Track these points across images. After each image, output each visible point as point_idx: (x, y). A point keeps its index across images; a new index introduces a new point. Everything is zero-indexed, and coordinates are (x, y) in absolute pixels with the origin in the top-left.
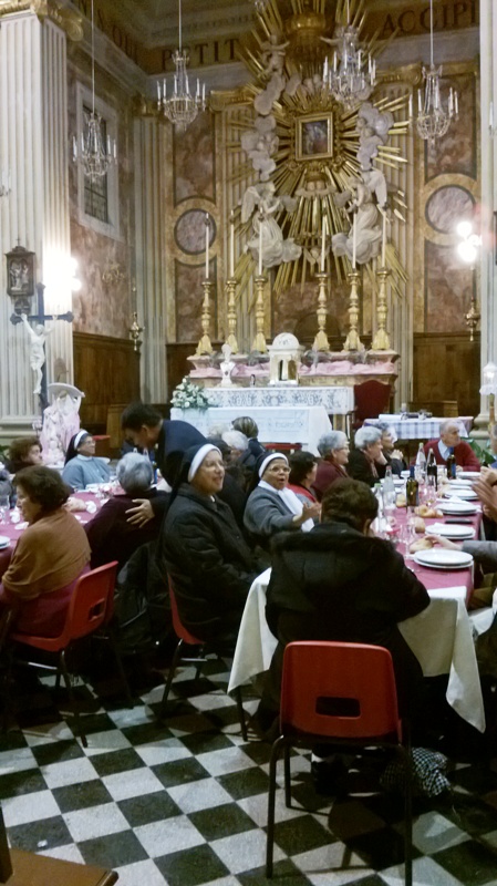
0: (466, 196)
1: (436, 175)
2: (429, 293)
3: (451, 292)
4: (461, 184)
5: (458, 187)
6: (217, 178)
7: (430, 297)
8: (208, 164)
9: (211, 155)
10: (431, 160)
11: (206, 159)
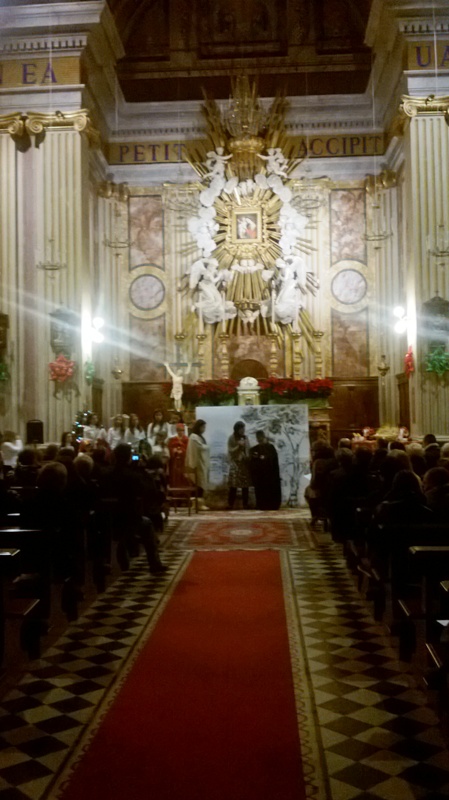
0: (360, 278)
1: (338, 261)
2: (335, 347)
3: (351, 348)
4: (357, 269)
5: (354, 270)
6: (166, 251)
7: (336, 351)
8: (158, 240)
9: (160, 234)
10: (334, 250)
11: (157, 235)
